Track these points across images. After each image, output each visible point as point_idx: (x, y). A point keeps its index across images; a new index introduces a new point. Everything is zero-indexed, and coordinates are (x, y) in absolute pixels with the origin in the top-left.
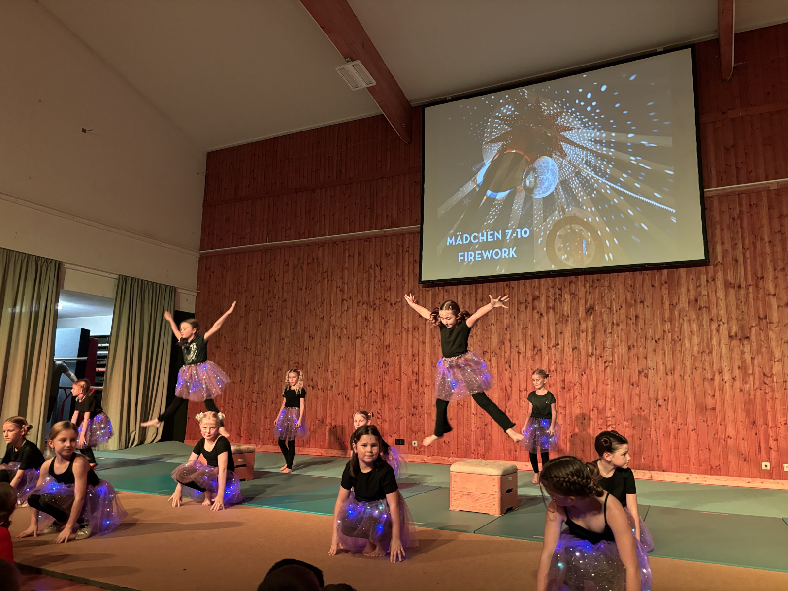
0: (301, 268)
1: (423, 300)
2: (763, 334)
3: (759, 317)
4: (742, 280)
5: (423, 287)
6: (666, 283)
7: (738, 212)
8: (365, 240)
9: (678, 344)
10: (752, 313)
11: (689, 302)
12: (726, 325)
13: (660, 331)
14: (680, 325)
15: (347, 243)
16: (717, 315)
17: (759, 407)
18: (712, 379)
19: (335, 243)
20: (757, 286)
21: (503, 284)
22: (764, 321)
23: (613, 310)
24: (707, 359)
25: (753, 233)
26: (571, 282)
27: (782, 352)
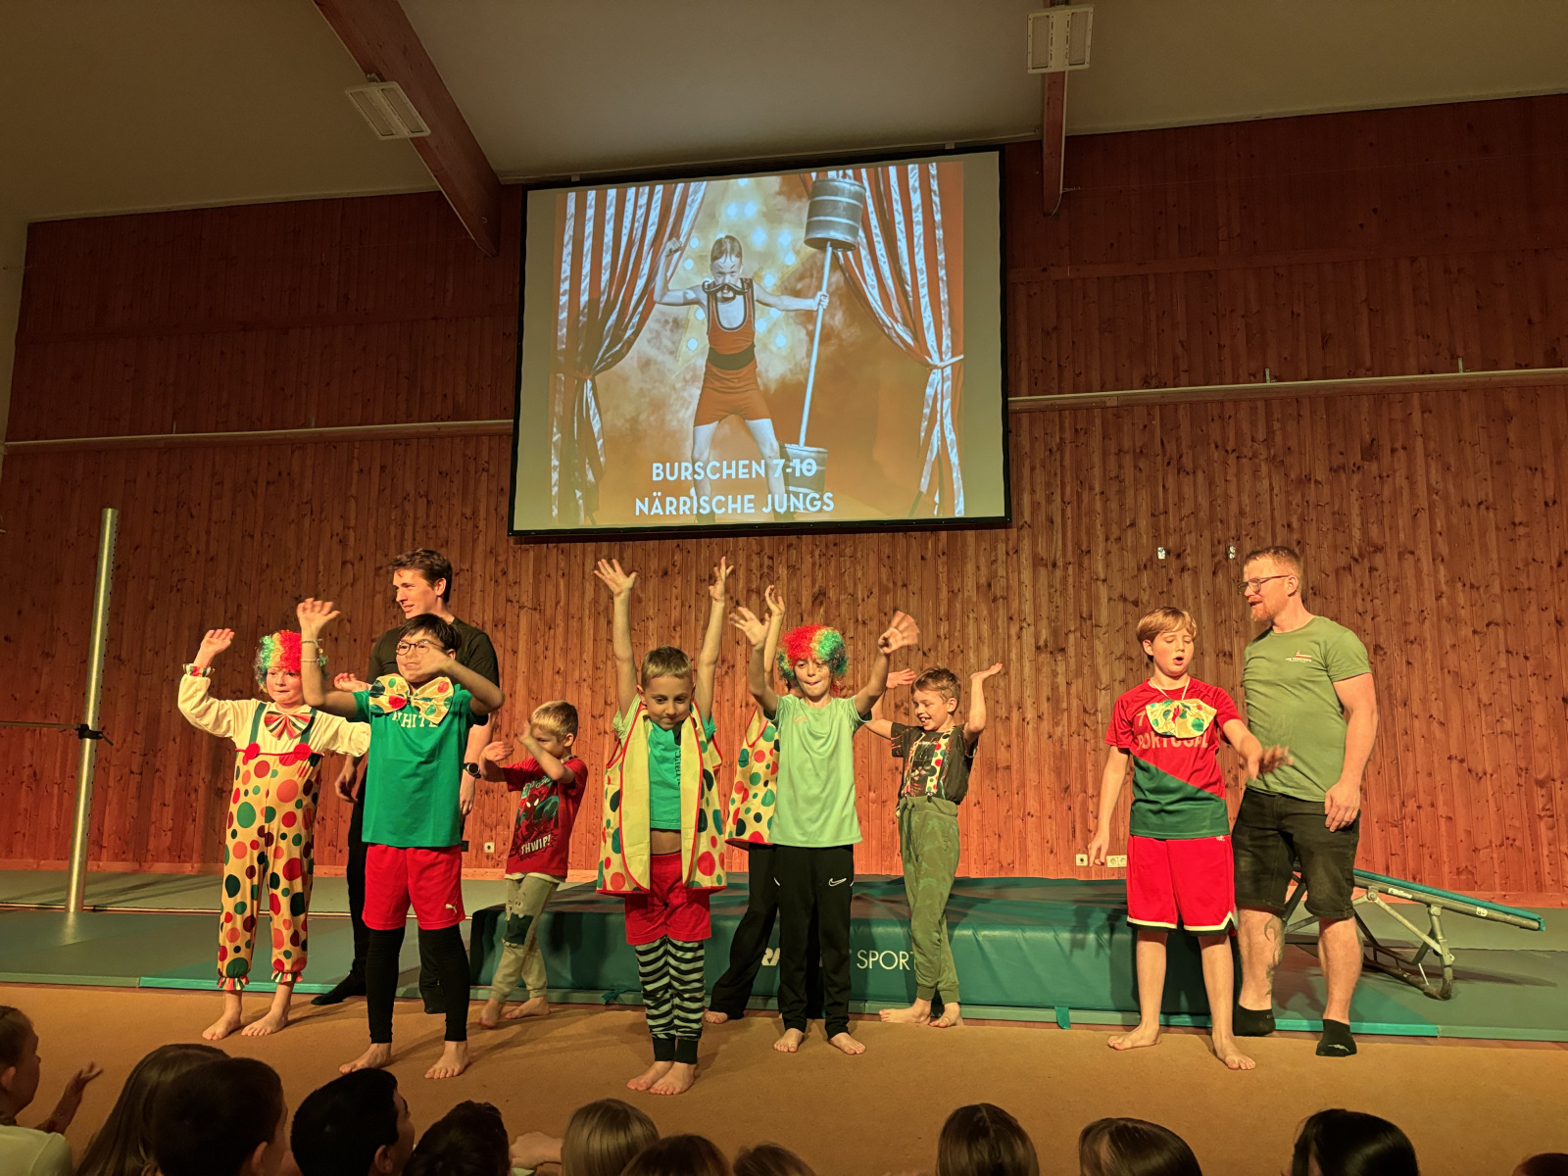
0: (252, 492)
1: (515, 568)
2: (1085, 643)
3: (1081, 617)
4: (1059, 553)
5: (516, 543)
6: (944, 554)
7: (1058, 440)
8: (396, 441)
9: (959, 658)
10: (1071, 609)
11: (978, 588)
12: (1032, 628)
13: (932, 636)
14: (964, 626)
15: (357, 444)
16: (1020, 612)
17: (1074, 764)
18: (1007, 718)
19: (330, 444)
20: (1080, 565)
21: (671, 543)
22: (1088, 622)
23: (857, 598)
24: (1002, 684)
25: (1077, 478)
26: (789, 546)
27: (1112, 673)
